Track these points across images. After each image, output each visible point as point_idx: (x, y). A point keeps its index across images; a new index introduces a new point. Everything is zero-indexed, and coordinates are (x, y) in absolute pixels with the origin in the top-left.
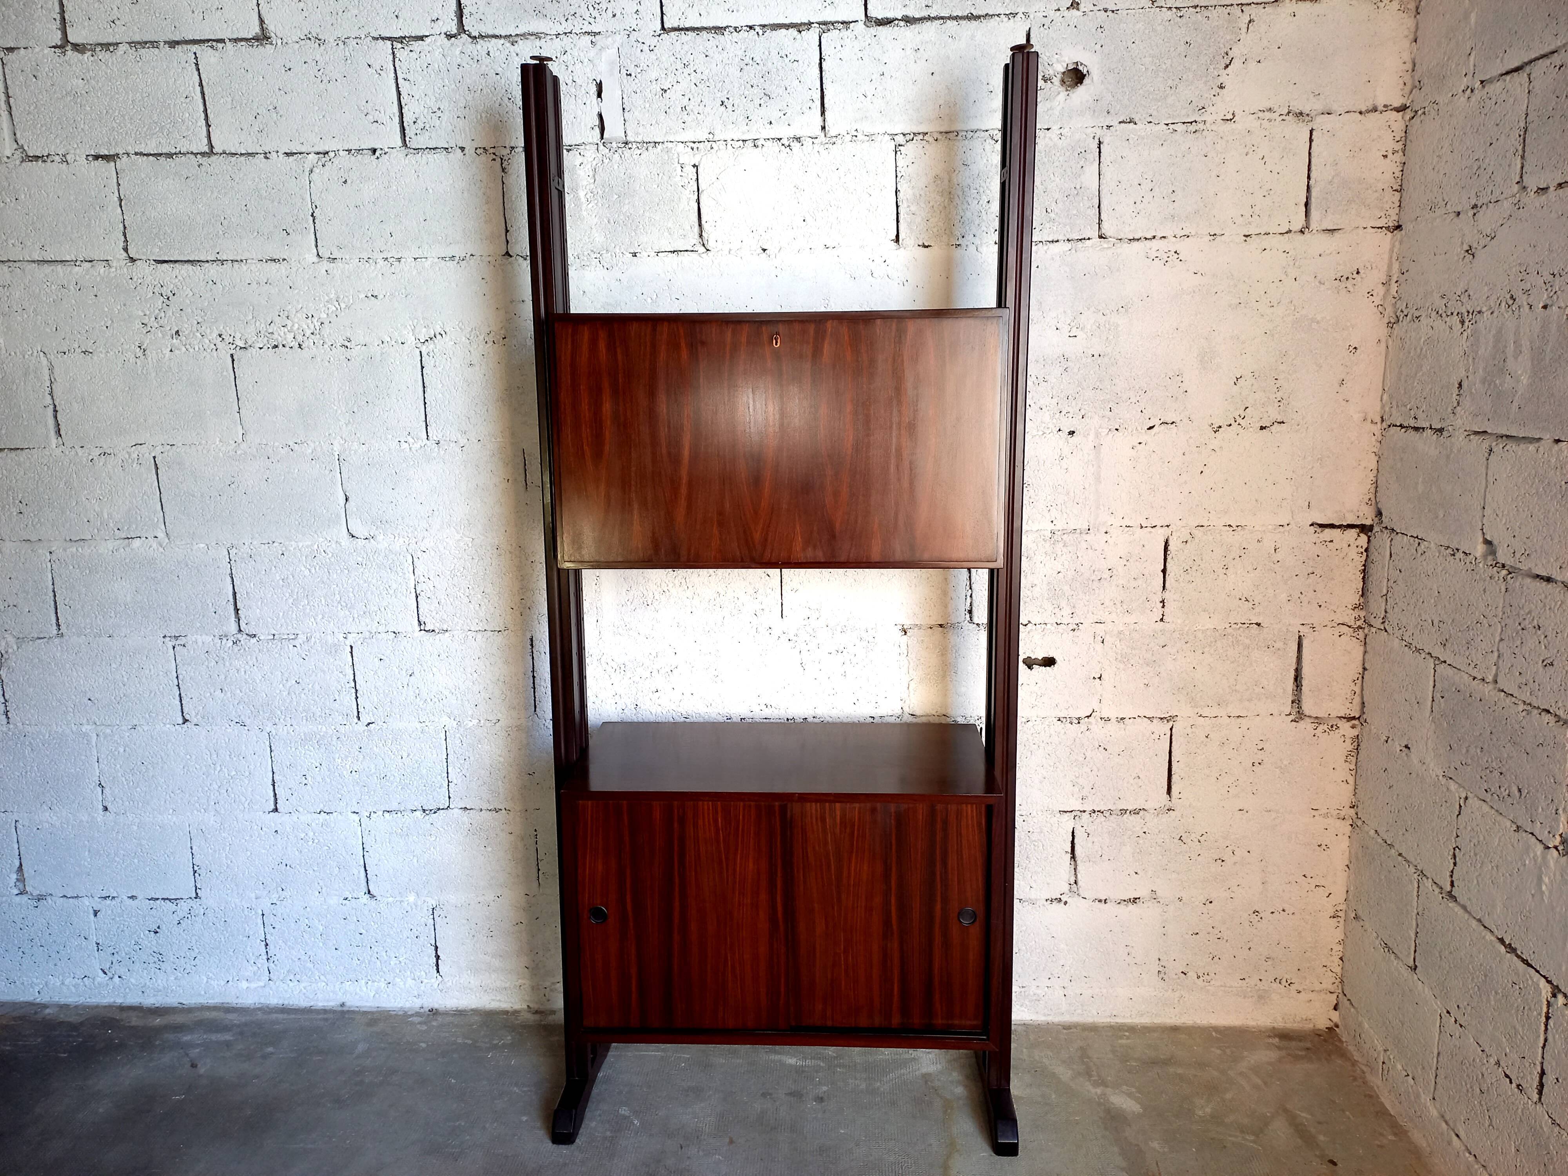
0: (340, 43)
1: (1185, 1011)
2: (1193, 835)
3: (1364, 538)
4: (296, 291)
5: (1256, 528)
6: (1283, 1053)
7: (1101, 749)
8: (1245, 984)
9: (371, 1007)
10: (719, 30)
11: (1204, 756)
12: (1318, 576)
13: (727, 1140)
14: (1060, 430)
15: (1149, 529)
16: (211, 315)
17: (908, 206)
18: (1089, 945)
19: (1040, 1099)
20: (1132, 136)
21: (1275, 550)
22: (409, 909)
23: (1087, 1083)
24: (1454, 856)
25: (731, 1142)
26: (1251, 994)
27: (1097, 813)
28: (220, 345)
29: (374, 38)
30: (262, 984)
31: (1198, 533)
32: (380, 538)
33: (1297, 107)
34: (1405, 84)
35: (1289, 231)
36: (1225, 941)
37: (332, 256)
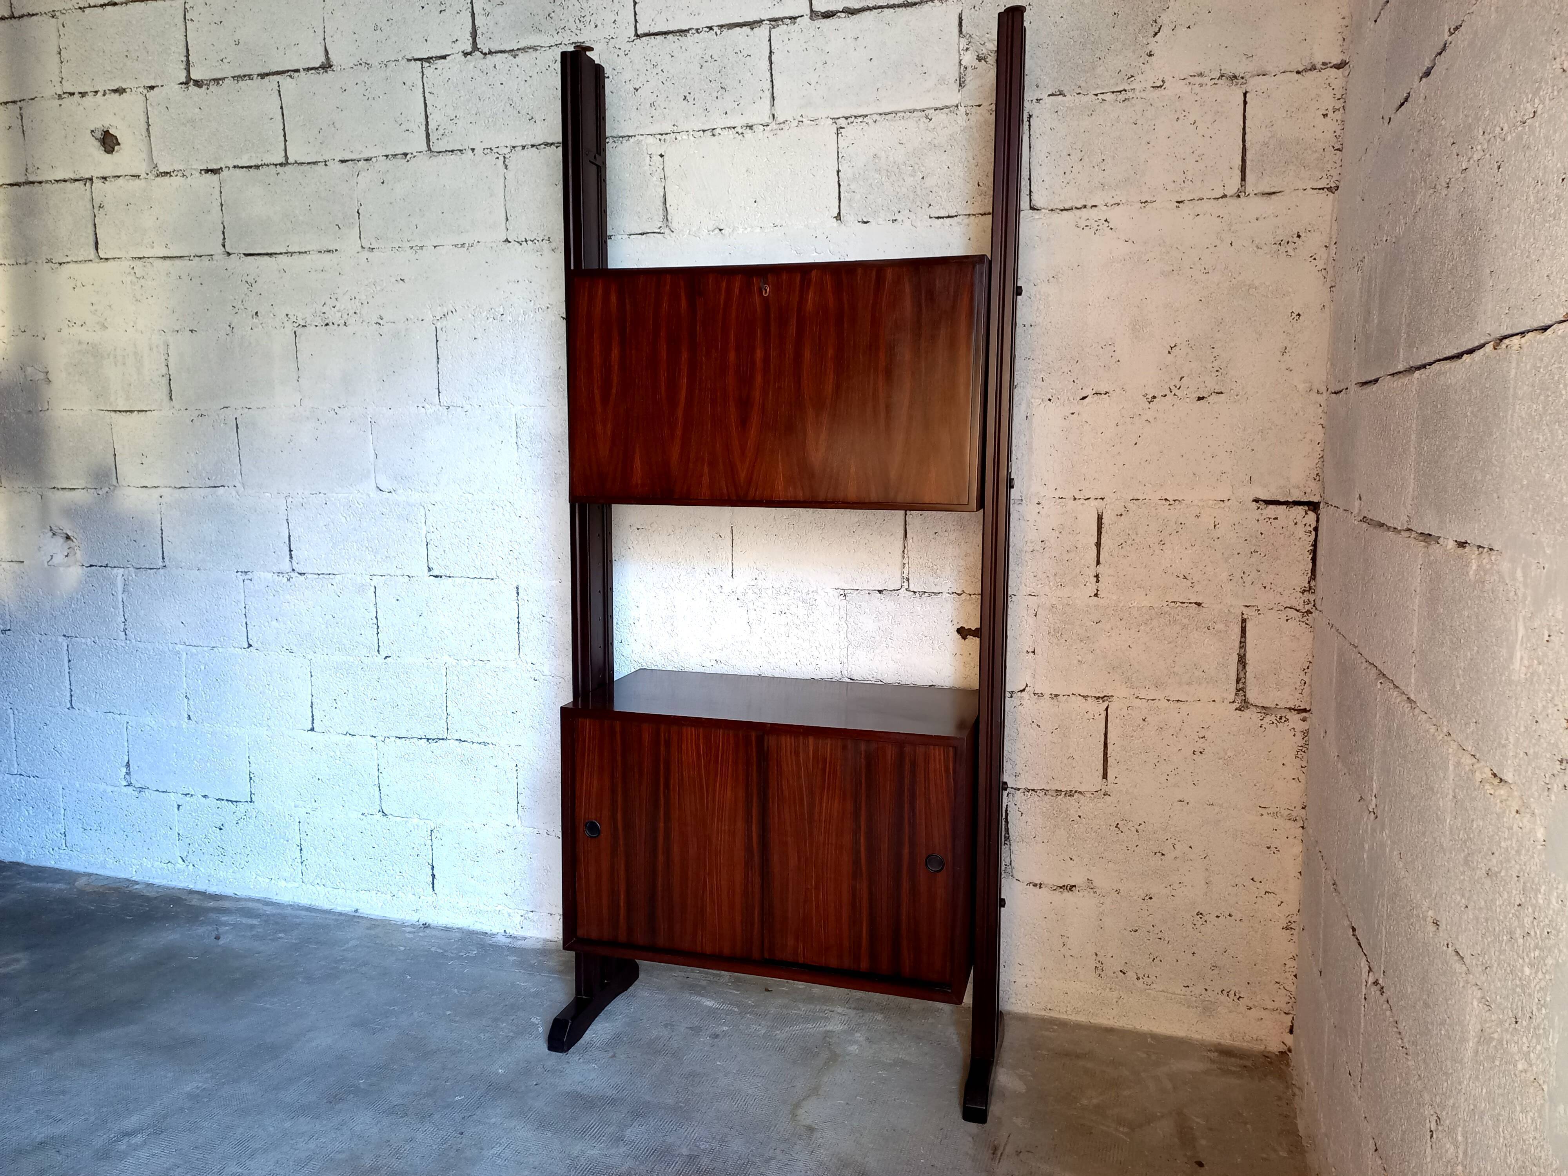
0: (383, 66)
1: (1124, 1014)
2: (1130, 823)
3: (1312, 516)
4: (344, 277)
5: (1195, 502)
6: (1217, 1067)
7: (1034, 725)
8: (1189, 992)
9: (378, 916)
10: (683, 32)
11: (1141, 740)
12: (1263, 555)
15: (1082, 501)
16: (282, 298)
17: (848, 185)
20: (1060, 107)
21: (1215, 526)
22: (412, 828)
26: (1196, 1005)
27: (1031, 792)
28: (287, 324)
29: (409, 60)
30: (296, 885)
31: (1132, 506)
32: (400, 491)
33: (1229, 70)
34: (1344, 39)
35: (1225, 196)
36: (1166, 942)
37: (371, 247)
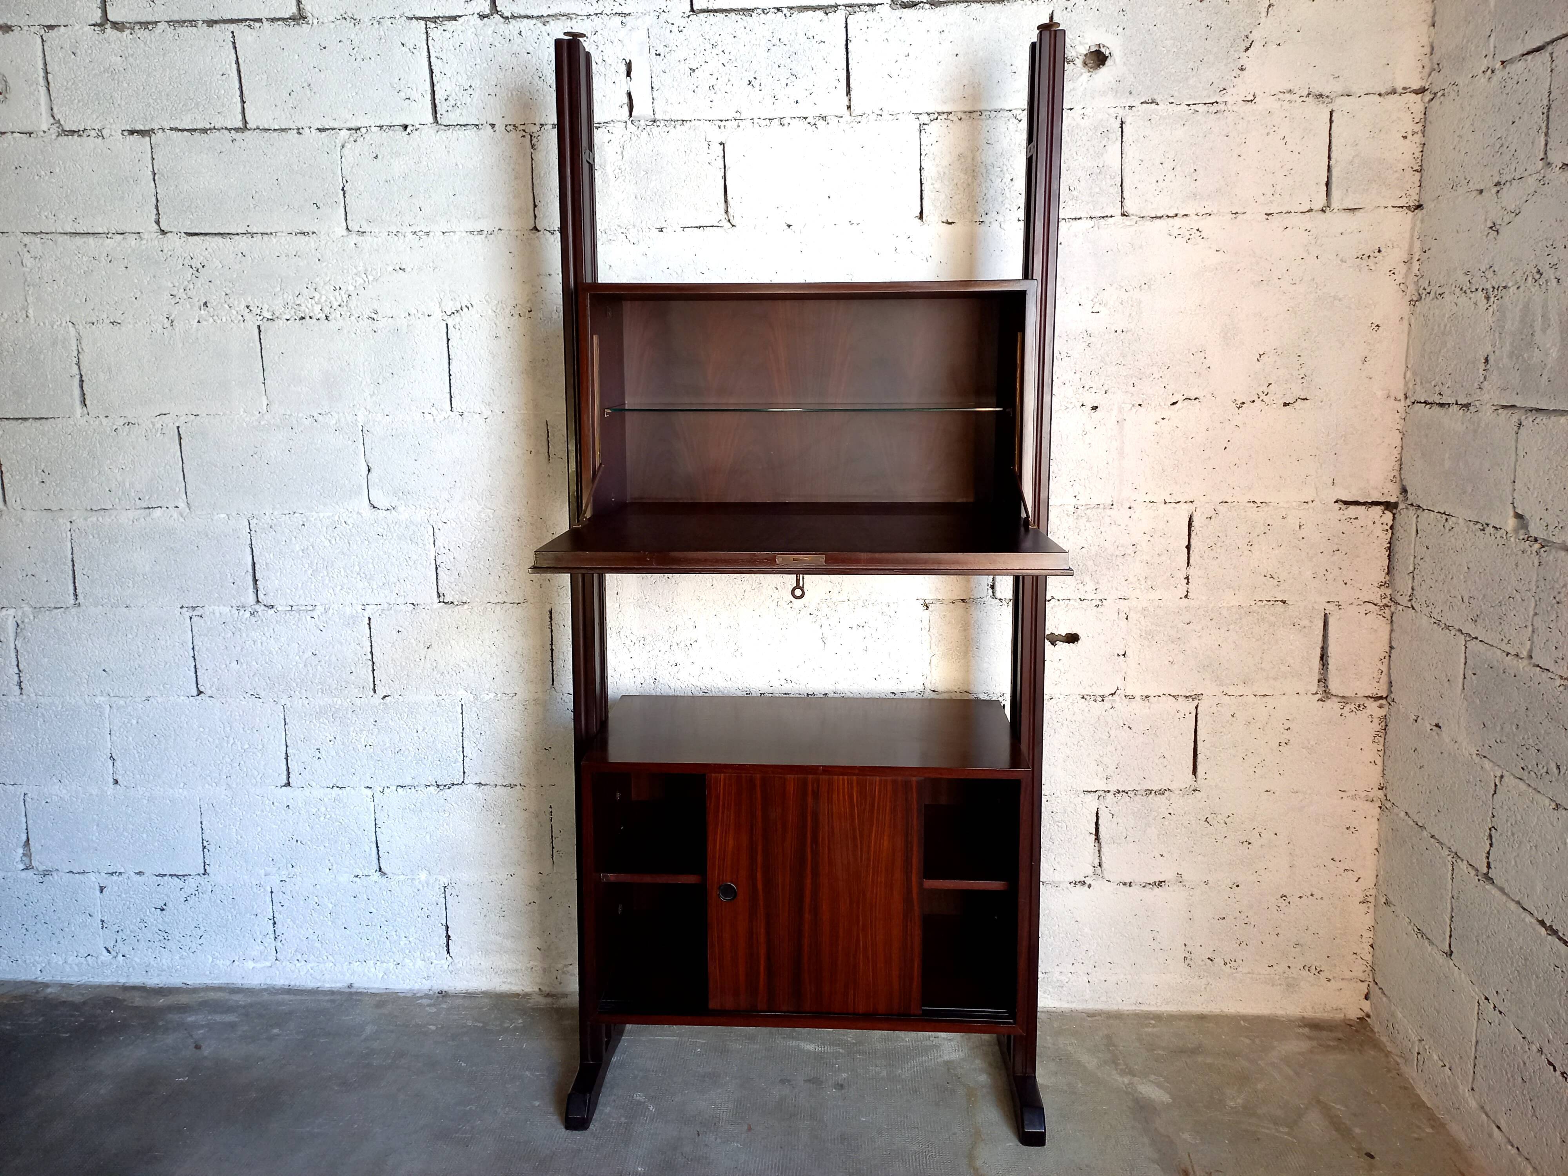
0: (375, 22)
1: (1212, 999)
2: (1219, 816)
3: (1389, 515)
4: (324, 264)
5: (1281, 505)
6: (1315, 1043)
7: (1126, 727)
8: (1273, 971)
9: (378, 988)
10: (747, 11)
11: (1230, 735)
12: (1344, 553)
13: (746, 1127)
14: (1083, 405)
15: (1173, 505)
16: (240, 286)
17: (932, 184)
18: (1113, 929)
19: (1065, 1088)
20: (1153, 116)
21: (1300, 527)
22: (420, 887)
23: (1114, 1072)
24: (1490, 836)
25: (750, 1129)
26: (1279, 982)
27: (1121, 793)
28: (247, 316)
29: (408, 18)
30: (268, 964)
31: (1222, 509)
32: (401, 509)
33: (1317, 89)
34: (1423, 67)
35: (1311, 210)
36: (1252, 926)
37: (361, 230)
